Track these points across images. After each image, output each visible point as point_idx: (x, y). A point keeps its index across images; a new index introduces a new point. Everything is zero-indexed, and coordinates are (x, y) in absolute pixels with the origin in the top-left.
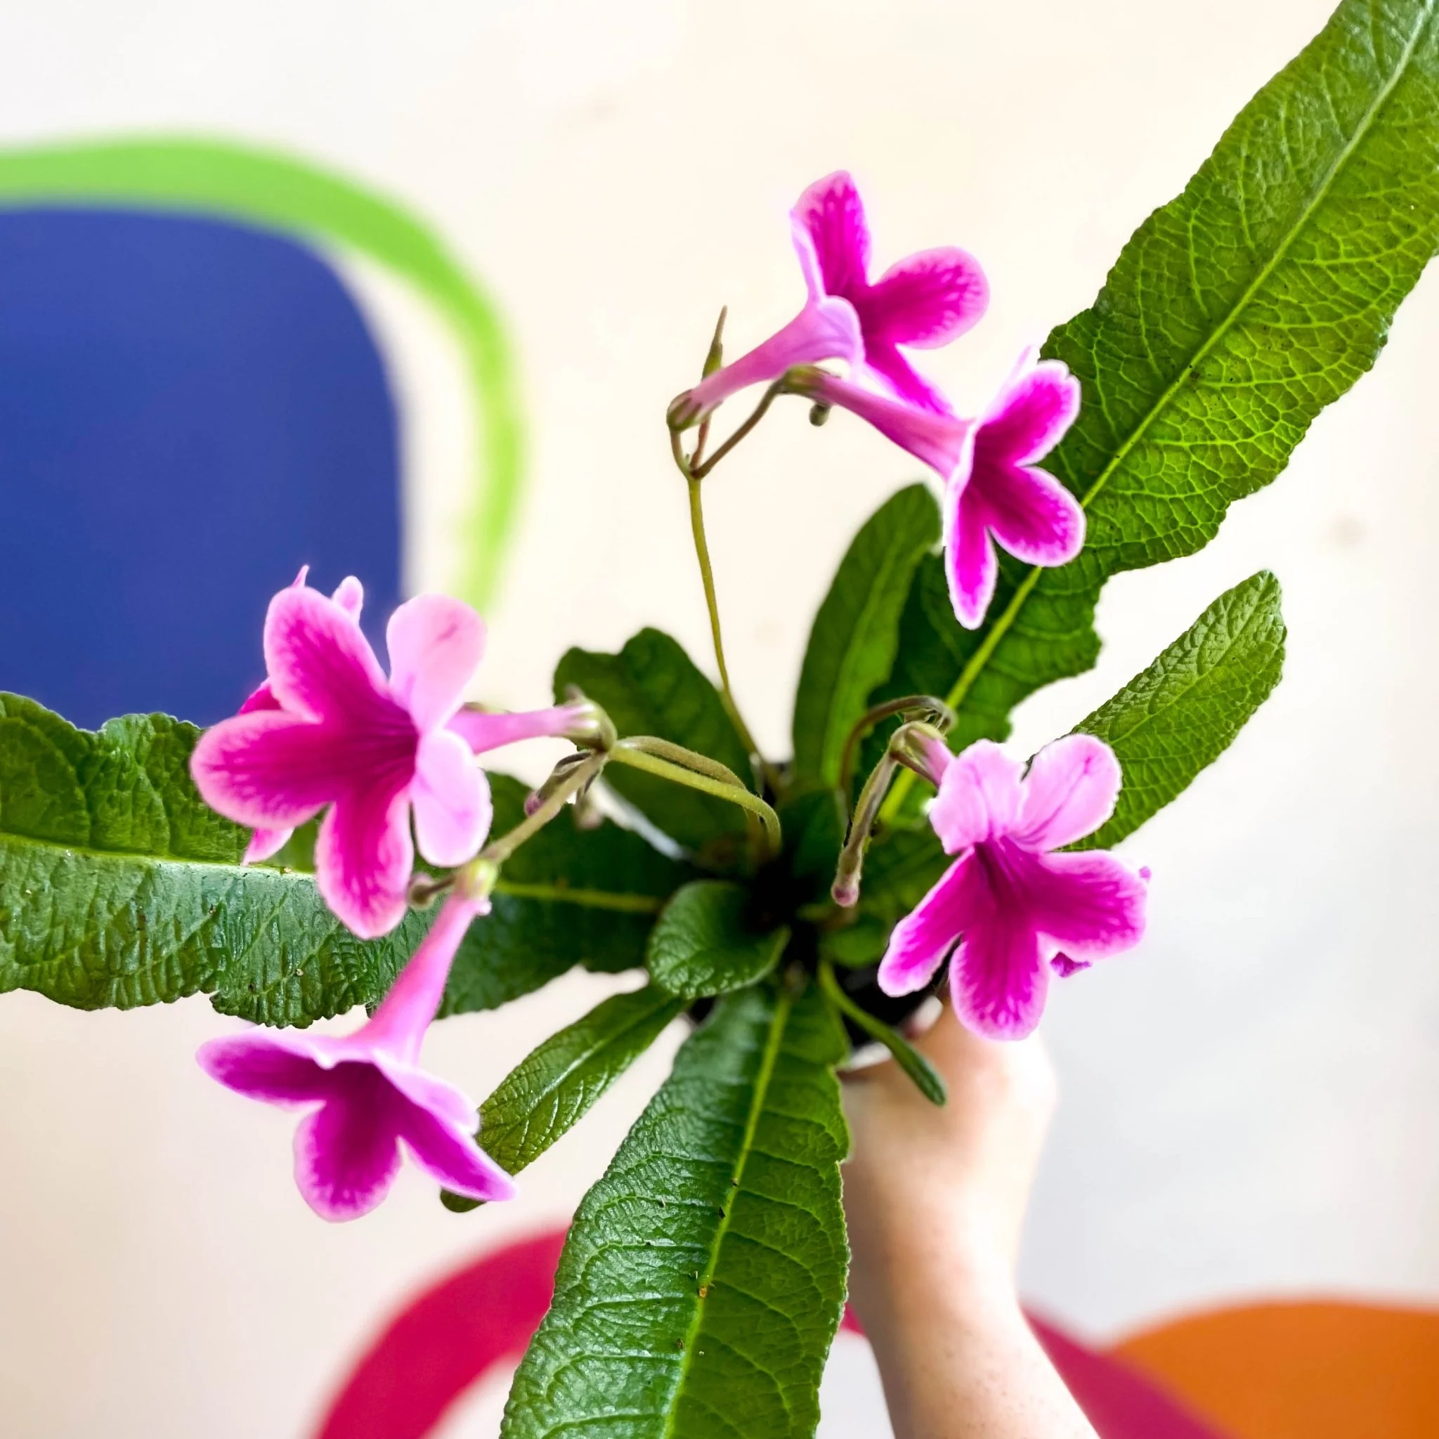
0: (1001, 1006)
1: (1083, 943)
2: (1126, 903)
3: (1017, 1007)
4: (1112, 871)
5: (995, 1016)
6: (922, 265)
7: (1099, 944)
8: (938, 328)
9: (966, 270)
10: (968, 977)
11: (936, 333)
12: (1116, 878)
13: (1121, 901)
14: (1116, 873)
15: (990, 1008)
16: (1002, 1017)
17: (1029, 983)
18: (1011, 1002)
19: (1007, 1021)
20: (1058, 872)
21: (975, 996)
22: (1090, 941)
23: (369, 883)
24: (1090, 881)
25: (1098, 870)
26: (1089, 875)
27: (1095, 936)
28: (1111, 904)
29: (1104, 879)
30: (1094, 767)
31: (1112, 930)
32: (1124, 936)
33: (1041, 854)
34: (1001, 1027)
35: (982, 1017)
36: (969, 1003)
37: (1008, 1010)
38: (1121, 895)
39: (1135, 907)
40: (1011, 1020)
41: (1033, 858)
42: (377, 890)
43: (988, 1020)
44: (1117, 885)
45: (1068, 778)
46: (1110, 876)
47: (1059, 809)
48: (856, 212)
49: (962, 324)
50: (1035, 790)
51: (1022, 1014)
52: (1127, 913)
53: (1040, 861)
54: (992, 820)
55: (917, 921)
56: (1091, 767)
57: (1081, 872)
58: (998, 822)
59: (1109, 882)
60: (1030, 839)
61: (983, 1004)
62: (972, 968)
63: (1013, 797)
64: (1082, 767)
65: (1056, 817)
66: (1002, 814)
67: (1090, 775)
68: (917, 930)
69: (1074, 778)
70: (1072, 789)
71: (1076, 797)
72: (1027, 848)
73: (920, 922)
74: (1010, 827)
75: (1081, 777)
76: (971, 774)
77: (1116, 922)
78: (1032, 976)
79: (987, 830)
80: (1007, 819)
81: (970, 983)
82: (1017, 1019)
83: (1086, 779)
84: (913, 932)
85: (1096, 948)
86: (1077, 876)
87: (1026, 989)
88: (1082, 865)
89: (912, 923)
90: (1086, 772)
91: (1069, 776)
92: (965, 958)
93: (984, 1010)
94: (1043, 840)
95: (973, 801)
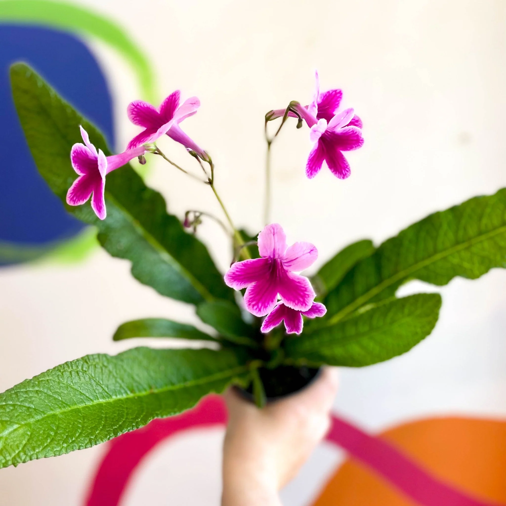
0: (257, 304)
1: (289, 301)
2: (307, 296)
3: (261, 307)
5: (253, 306)
7: (294, 304)
10: (252, 293)
12: (306, 287)
13: (305, 294)
15: (254, 303)
16: (255, 307)
17: (268, 304)
18: (260, 305)
19: (256, 309)
20: (291, 278)
21: (251, 298)
22: (292, 302)
24: (298, 284)
25: (302, 282)
26: (299, 282)
27: (294, 301)
28: (302, 294)
29: (303, 286)
31: (299, 301)
32: (302, 305)
33: (289, 271)
34: (253, 309)
35: (250, 305)
36: (248, 300)
37: (258, 306)
39: (309, 299)
40: (258, 309)
41: (286, 272)
43: (251, 306)
46: (305, 285)
47: (297, 258)
51: (262, 310)
52: (306, 299)
53: (287, 273)
54: (275, 249)
55: (242, 266)
56: (312, 252)
57: (297, 281)
58: (277, 252)
59: (304, 287)
60: (286, 264)
61: (252, 301)
62: (254, 291)
63: (284, 246)
64: (309, 251)
65: (295, 260)
66: (279, 249)
67: (310, 254)
68: (241, 269)
69: (305, 252)
70: (303, 255)
71: (303, 258)
72: (285, 268)
73: (243, 267)
74: (281, 256)
75: (307, 253)
76: (272, 231)
77: (301, 300)
78: (270, 303)
79: (273, 252)
80: (280, 252)
81: (251, 295)
82: (260, 310)
83: (309, 254)
84: (240, 269)
85: (293, 305)
86: (296, 281)
87: (266, 304)
88: (298, 279)
89: (240, 266)
90: (310, 252)
91: (304, 251)
92: (253, 287)
93: (251, 303)
94: (290, 267)
95: (270, 240)
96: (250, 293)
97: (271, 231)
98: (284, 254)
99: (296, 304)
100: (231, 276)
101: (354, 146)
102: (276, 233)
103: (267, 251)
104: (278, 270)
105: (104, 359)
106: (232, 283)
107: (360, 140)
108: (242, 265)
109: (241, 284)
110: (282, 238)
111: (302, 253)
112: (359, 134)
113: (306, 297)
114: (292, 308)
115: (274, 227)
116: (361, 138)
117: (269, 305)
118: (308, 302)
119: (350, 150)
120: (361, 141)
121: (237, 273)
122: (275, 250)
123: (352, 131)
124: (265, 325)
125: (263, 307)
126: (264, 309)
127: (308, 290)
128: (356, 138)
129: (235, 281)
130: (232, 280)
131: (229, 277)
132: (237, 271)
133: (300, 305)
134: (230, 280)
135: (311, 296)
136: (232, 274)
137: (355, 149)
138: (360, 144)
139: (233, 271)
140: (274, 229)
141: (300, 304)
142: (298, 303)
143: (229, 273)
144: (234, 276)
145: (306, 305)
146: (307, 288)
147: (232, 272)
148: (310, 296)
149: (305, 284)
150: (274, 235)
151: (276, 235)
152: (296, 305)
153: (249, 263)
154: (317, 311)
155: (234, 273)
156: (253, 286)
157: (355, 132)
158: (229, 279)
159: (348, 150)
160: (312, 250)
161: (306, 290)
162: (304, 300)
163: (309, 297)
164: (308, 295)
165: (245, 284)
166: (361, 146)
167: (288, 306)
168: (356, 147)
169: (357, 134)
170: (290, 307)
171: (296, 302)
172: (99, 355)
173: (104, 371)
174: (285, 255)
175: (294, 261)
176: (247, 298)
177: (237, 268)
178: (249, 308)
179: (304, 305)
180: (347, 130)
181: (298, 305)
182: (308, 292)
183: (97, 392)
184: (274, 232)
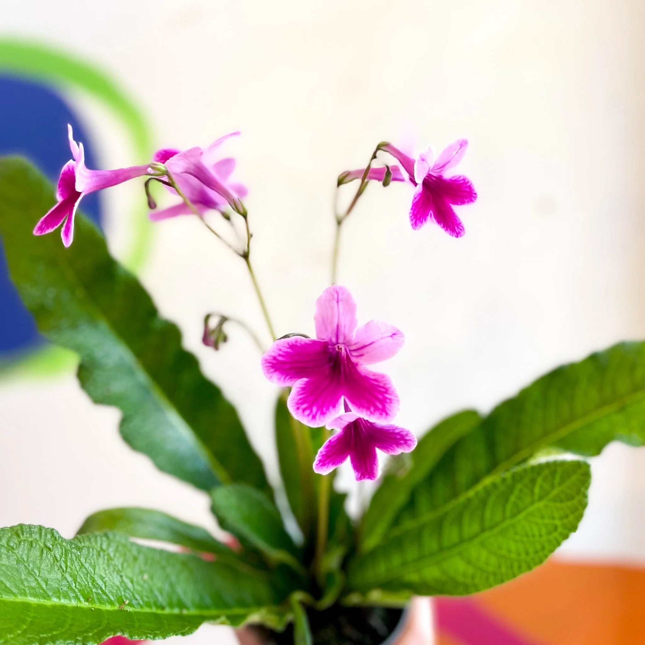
0: (310, 408)
1: (361, 409)
2: (388, 401)
3: (316, 413)
4: (388, 382)
5: (304, 410)
7: (369, 413)
10: (301, 392)
12: (387, 386)
13: (386, 398)
14: (388, 384)
15: (304, 406)
16: (307, 412)
17: (328, 409)
18: (314, 410)
19: (309, 415)
20: (363, 374)
21: (300, 399)
22: (364, 410)
24: (376, 383)
25: (380, 379)
26: (375, 380)
27: (368, 409)
28: (380, 397)
29: (382, 385)
31: (377, 409)
32: (381, 414)
33: (359, 365)
34: (304, 416)
35: (298, 408)
36: (296, 401)
37: (311, 411)
38: (387, 396)
39: (392, 405)
40: (311, 416)
41: (355, 365)
43: (300, 411)
44: (386, 391)
46: (385, 384)
47: (373, 343)
51: (317, 417)
52: (387, 405)
53: (357, 367)
54: (339, 324)
55: (288, 348)
56: (395, 337)
57: (373, 377)
58: (342, 329)
59: (383, 387)
60: (354, 354)
61: (302, 404)
62: (305, 390)
63: (353, 323)
64: (391, 334)
65: (370, 345)
66: (345, 326)
67: (392, 339)
68: (286, 352)
69: (385, 335)
70: (382, 338)
71: (382, 342)
72: (354, 360)
73: (289, 350)
74: (348, 338)
75: (387, 337)
76: (336, 296)
77: (380, 406)
78: (331, 408)
79: (336, 331)
80: (347, 331)
81: (301, 394)
82: (314, 417)
83: (390, 338)
84: (284, 352)
85: (367, 414)
86: (371, 379)
87: (324, 410)
88: (375, 375)
89: (284, 347)
90: (391, 336)
91: (382, 334)
92: (305, 384)
93: (300, 406)
94: (362, 357)
95: (332, 309)
96: (298, 392)
97: (333, 296)
98: (352, 337)
99: (371, 412)
100: (270, 363)
102: (342, 300)
103: (326, 329)
104: (342, 367)
105: (49, 536)
106: (271, 374)
108: (287, 346)
109: (285, 378)
110: (351, 307)
111: (380, 336)
113: (386, 402)
115: (338, 290)
117: (329, 411)
118: (390, 410)
121: (280, 358)
122: (339, 326)
124: (320, 461)
125: (319, 413)
126: (322, 416)
127: (389, 392)
129: (276, 371)
130: (272, 370)
131: (265, 363)
132: (280, 355)
133: (379, 415)
134: (268, 368)
135: (395, 402)
136: (272, 358)
139: (274, 354)
140: (337, 293)
141: (377, 414)
142: (375, 411)
143: (268, 358)
144: (274, 361)
145: (387, 414)
146: (389, 388)
147: (272, 356)
148: (393, 401)
149: (385, 382)
150: (338, 302)
151: (340, 303)
153: (298, 344)
154: (402, 442)
155: (274, 358)
156: (303, 383)
158: (266, 367)
160: (394, 334)
162: (384, 407)
163: (391, 402)
164: (390, 399)
165: (291, 381)
171: (372, 409)
172: (41, 528)
173: (44, 555)
174: (354, 337)
175: (368, 349)
176: (294, 399)
177: (280, 350)
178: (297, 413)
179: (384, 414)
182: (390, 394)
183: (26, 584)
184: (338, 299)
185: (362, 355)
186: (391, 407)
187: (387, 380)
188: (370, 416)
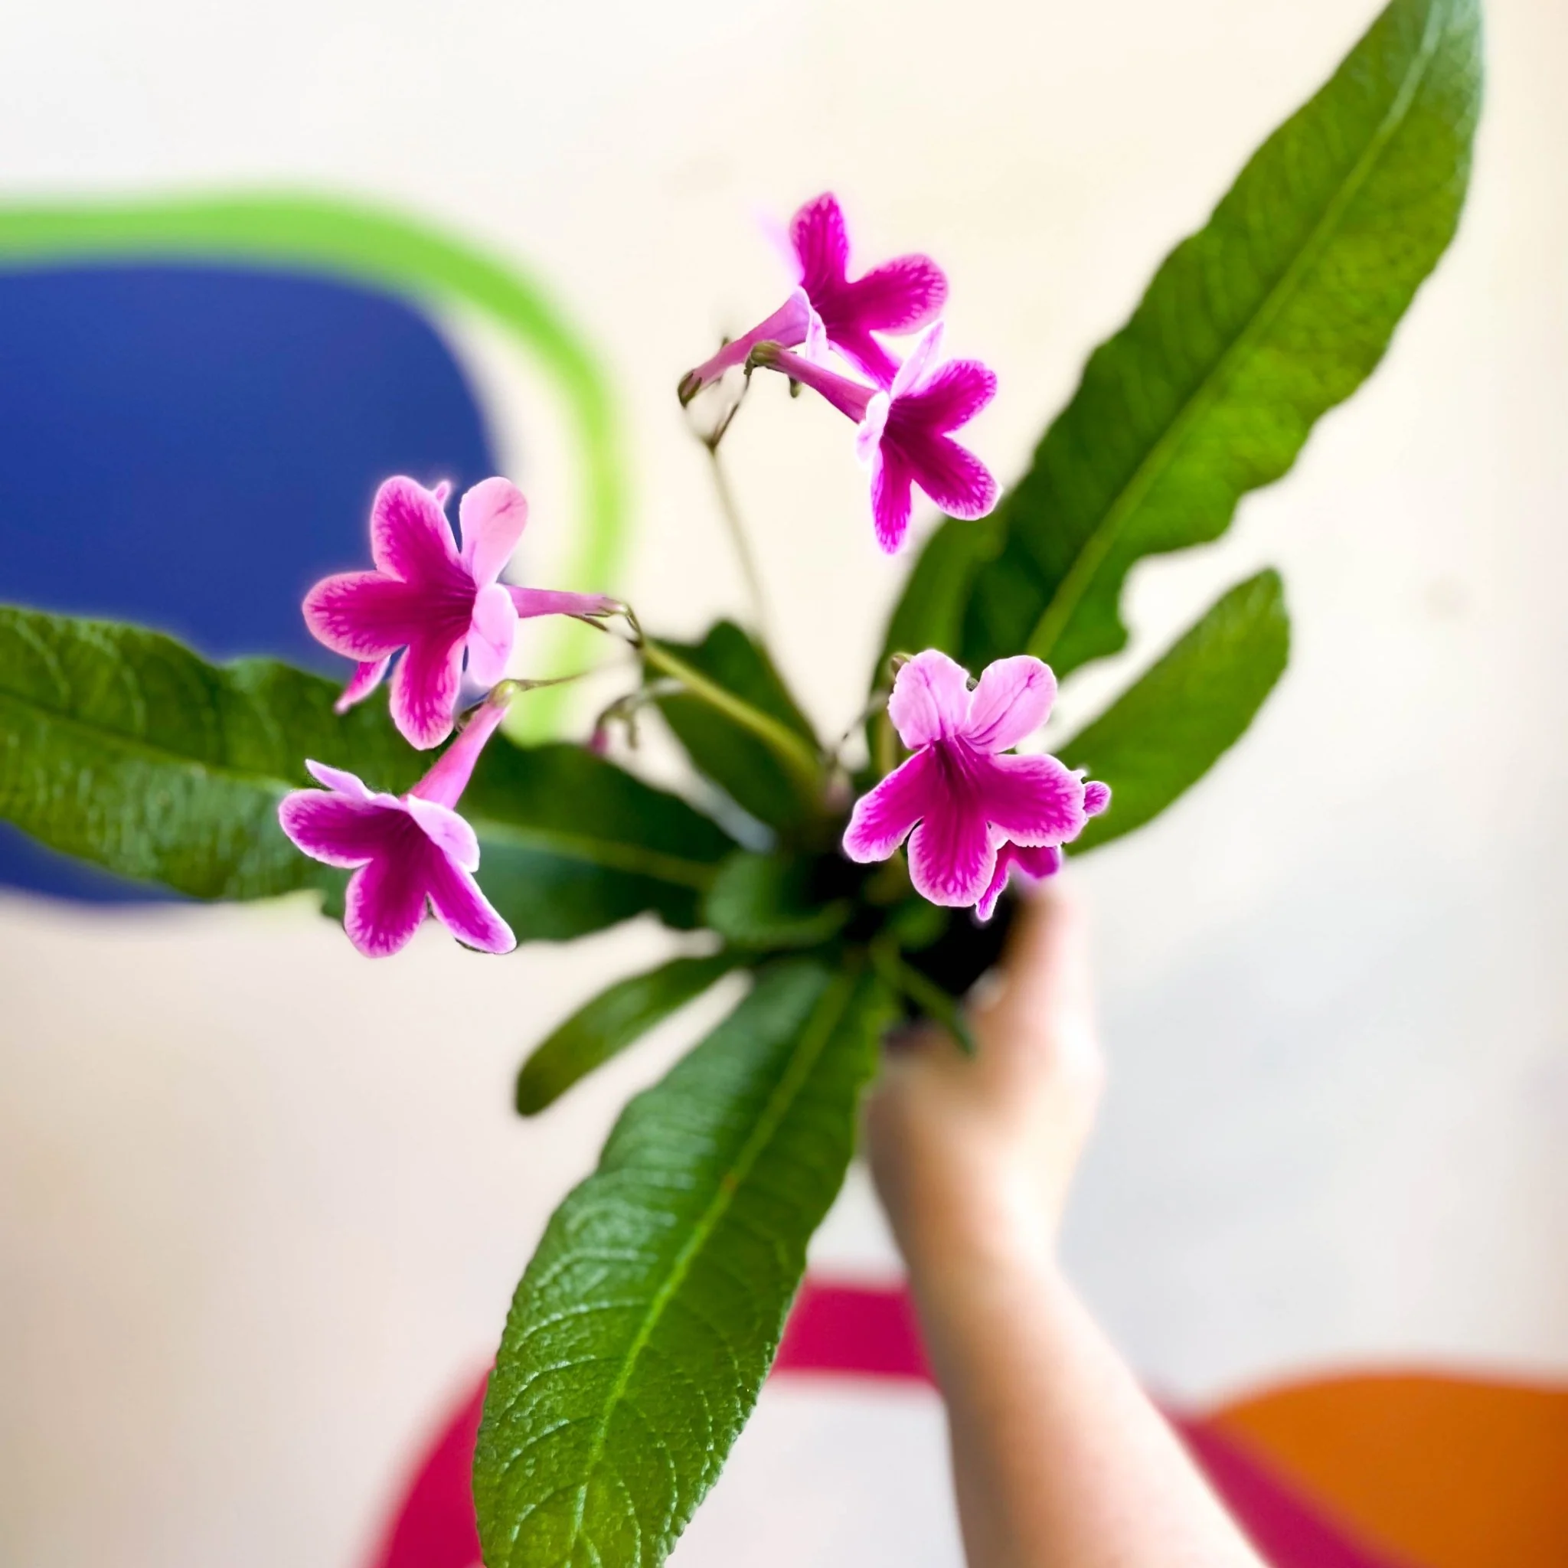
1: (1026, 831)
2: (1064, 799)
4: (1050, 771)
6: (894, 265)
7: (1040, 832)
8: (907, 318)
9: (931, 270)
10: (923, 853)
11: (906, 322)
12: (1054, 776)
13: (1059, 796)
14: (1055, 771)
15: (941, 878)
17: (977, 861)
18: (959, 874)
19: (955, 890)
20: (1006, 770)
21: (928, 868)
22: (1032, 831)
23: (428, 706)
24: (1029, 778)
25: (1038, 769)
26: (1031, 773)
27: (1036, 827)
28: (1049, 798)
29: (1044, 777)
30: (1034, 682)
31: (1050, 821)
32: (1061, 827)
33: (992, 756)
35: (934, 886)
36: (923, 875)
39: (1072, 803)
41: (985, 759)
42: (433, 712)
45: (1013, 689)
46: (1048, 774)
47: (1004, 715)
48: (839, 222)
49: (925, 314)
50: (982, 698)
52: (1065, 807)
53: (990, 760)
55: (877, 799)
57: (1024, 770)
58: (949, 724)
59: (1048, 780)
60: (980, 742)
61: (935, 875)
62: (926, 847)
64: (1024, 682)
65: (1001, 722)
66: (952, 715)
67: (1031, 688)
68: (877, 807)
69: (1016, 691)
70: (1015, 699)
71: (1017, 707)
72: (980, 751)
73: (880, 801)
74: (960, 728)
75: (1022, 690)
76: (921, 677)
77: (1055, 814)
78: (980, 856)
79: (939, 727)
80: (957, 720)
81: (925, 858)
83: (1028, 691)
84: (874, 808)
85: (1038, 836)
86: (1022, 774)
87: (973, 865)
88: (1025, 765)
89: (872, 800)
90: (1027, 685)
93: (935, 880)
94: (993, 742)
95: (924, 700)
96: (919, 855)
97: (917, 680)
98: (966, 724)
99: (1044, 831)
100: (859, 837)
101: (975, 403)
102: (933, 676)
103: (922, 730)
106: (866, 850)
107: (985, 380)
108: (875, 796)
109: (886, 841)
111: (1010, 696)
112: (977, 367)
113: (1062, 803)
114: (1039, 845)
115: (922, 666)
116: (983, 372)
117: (981, 864)
119: (968, 419)
120: (989, 382)
121: (872, 822)
122: (943, 719)
123: (956, 369)
127: (1060, 785)
128: (972, 381)
129: (871, 842)
130: (866, 844)
132: (870, 817)
133: (1058, 830)
135: (1074, 795)
136: (859, 828)
137: (981, 410)
138: (989, 390)
139: (860, 821)
140: (922, 670)
141: (1055, 830)
142: (1048, 826)
143: (854, 831)
145: (1070, 821)
146: (1056, 778)
147: (859, 825)
148: (1070, 795)
149: (1046, 772)
150: (928, 685)
151: (935, 685)
152: (1047, 835)
153: (894, 781)
155: (864, 826)
156: (919, 835)
157: (964, 366)
159: (963, 421)
160: (1030, 679)
161: (1056, 783)
162: (1061, 812)
163: (1067, 798)
164: (1066, 795)
165: (896, 838)
166: (994, 394)
167: (1025, 846)
168: (980, 403)
169: (971, 368)
170: (1031, 846)
171: (1044, 825)
174: (970, 720)
175: (998, 729)
176: (919, 872)
177: (867, 809)
178: (937, 895)
179: (1066, 824)
180: (942, 374)
181: (1052, 831)
182: (1063, 786)
184: (926, 679)
185: (990, 741)
186: (1070, 806)
187: (1049, 767)
188: (1044, 836)
